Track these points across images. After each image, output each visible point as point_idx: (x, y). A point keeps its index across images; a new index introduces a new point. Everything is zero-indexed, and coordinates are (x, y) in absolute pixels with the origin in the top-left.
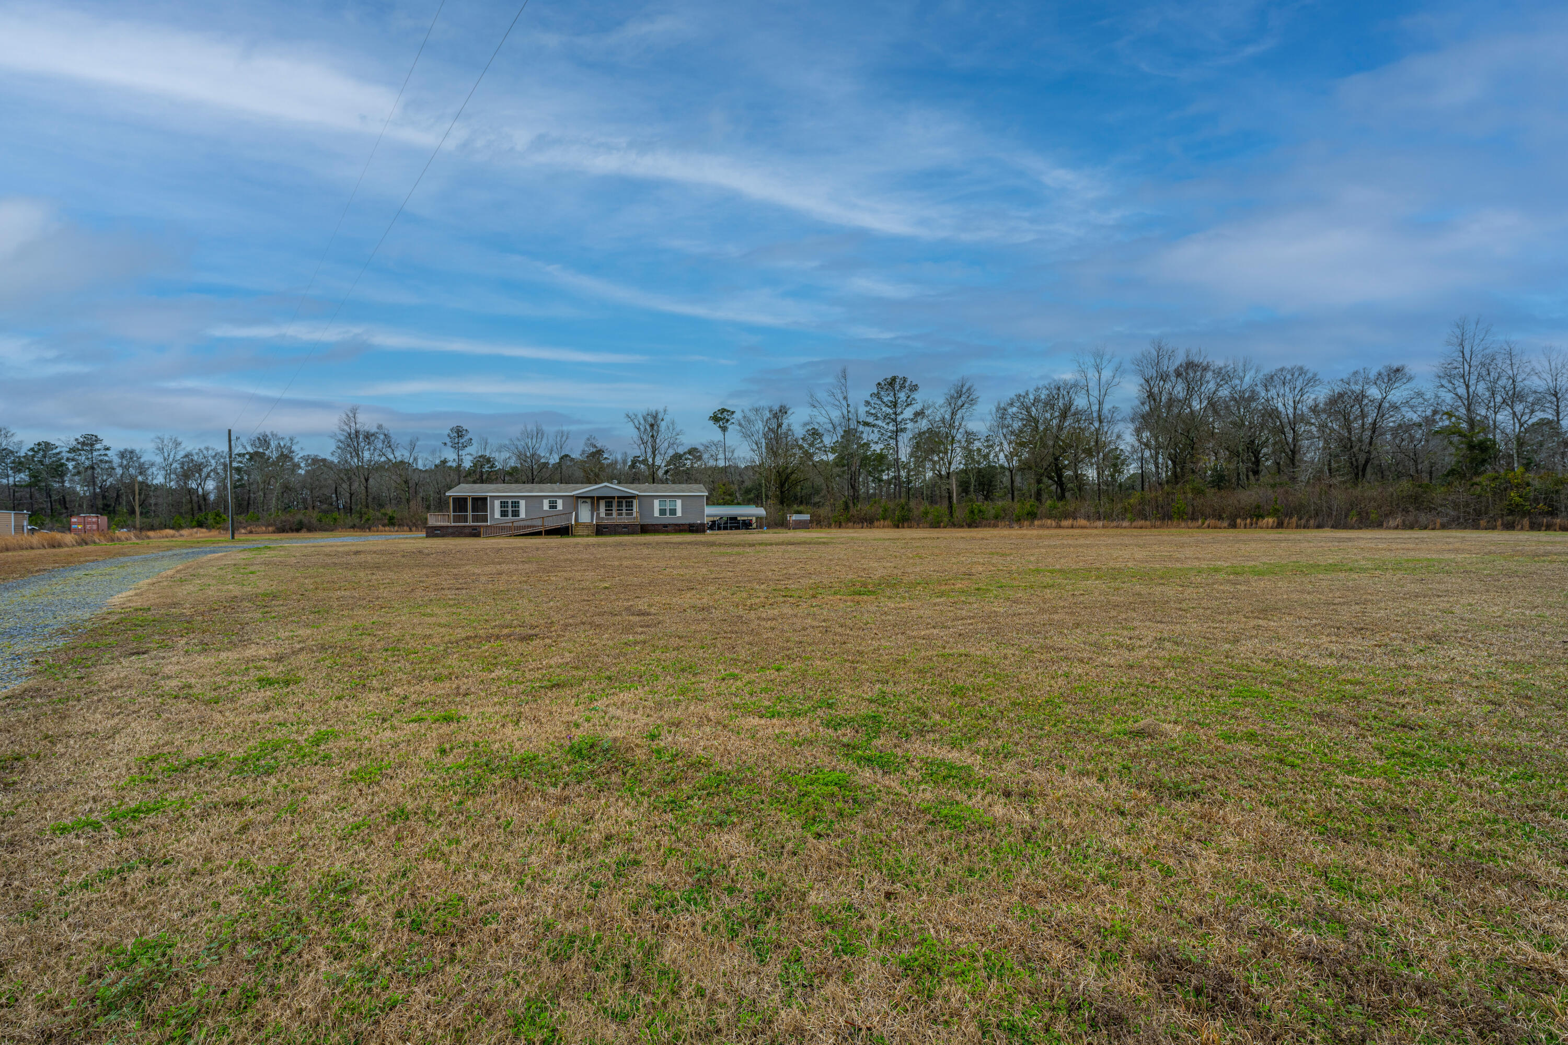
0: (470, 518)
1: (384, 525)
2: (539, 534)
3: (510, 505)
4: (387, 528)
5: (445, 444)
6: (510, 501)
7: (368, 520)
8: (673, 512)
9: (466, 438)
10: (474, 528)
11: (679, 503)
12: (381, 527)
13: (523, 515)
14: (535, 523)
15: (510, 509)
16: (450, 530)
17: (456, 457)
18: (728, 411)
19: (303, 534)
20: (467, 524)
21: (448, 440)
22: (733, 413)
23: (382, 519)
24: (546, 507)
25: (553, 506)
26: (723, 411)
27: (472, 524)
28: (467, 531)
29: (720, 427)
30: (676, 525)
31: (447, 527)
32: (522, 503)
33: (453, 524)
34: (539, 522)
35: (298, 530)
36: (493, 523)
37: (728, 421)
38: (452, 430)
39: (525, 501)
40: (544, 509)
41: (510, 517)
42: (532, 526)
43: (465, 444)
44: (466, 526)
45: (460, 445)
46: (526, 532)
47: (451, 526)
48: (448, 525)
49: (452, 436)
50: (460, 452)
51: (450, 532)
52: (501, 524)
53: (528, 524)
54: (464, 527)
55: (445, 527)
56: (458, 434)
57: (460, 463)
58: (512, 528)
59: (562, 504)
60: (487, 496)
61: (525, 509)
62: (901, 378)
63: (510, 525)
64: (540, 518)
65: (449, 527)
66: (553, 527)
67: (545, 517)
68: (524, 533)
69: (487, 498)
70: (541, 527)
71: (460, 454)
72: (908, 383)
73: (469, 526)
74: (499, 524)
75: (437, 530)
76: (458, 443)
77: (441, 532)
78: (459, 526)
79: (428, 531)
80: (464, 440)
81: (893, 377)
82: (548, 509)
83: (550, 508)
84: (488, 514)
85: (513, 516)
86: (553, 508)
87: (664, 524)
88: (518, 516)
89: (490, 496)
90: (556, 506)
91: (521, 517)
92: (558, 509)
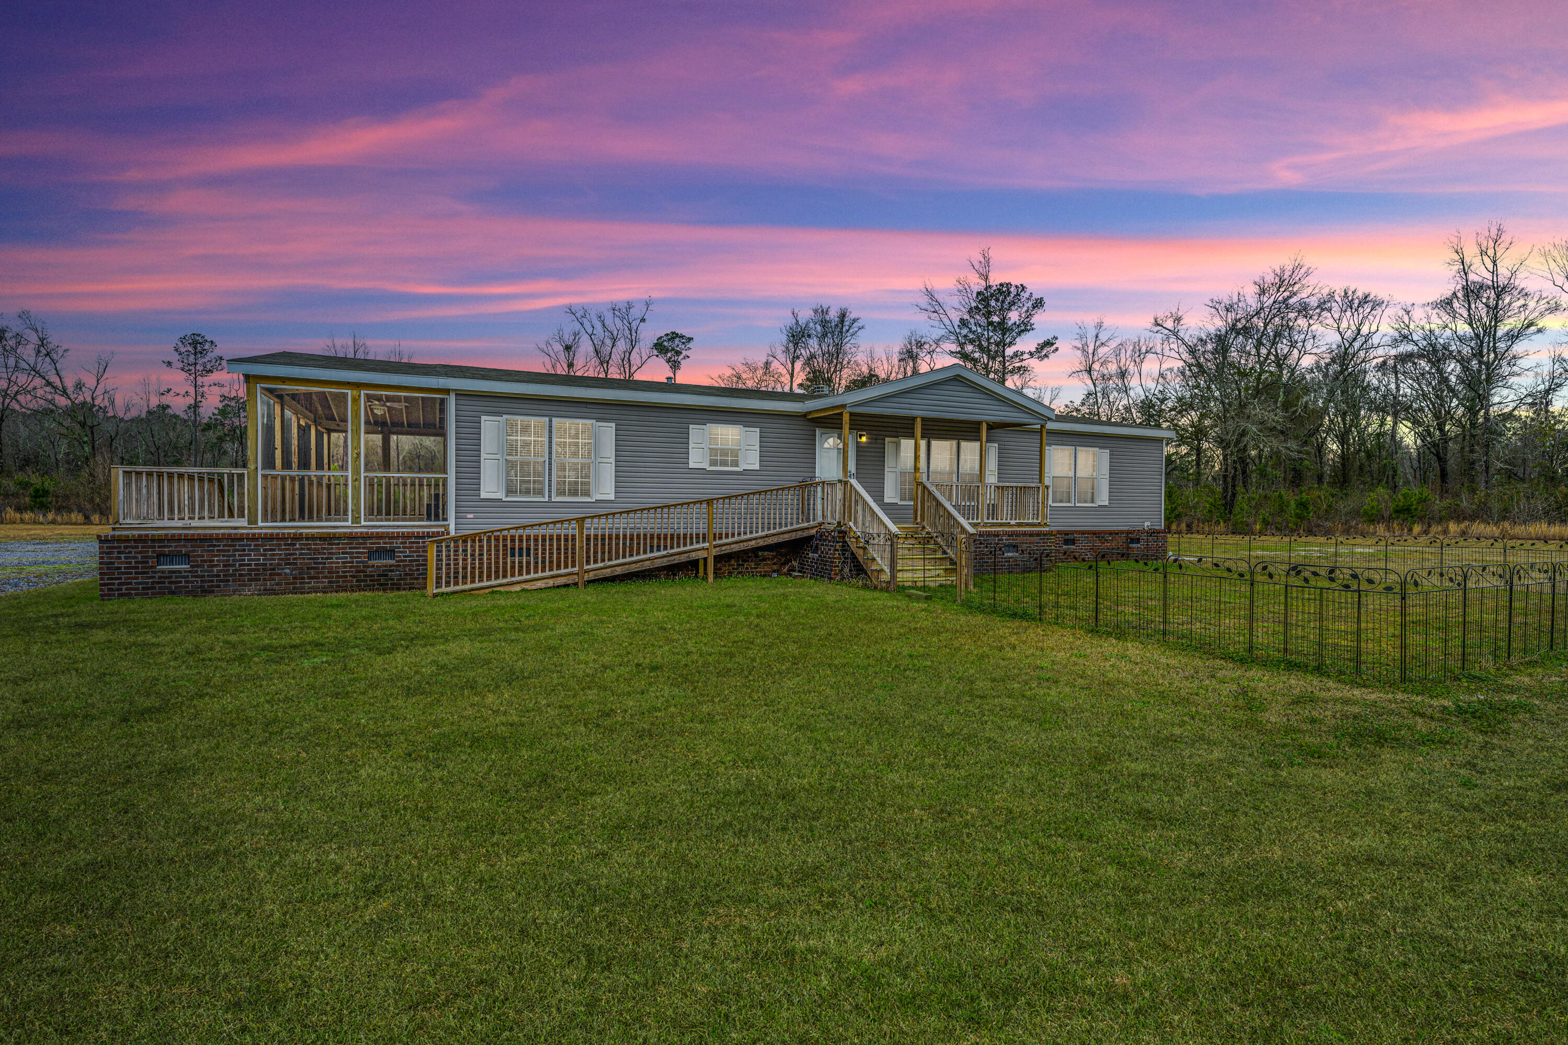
0: (357, 497)
1: (19, 509)
4: (27, 516)
6: (549, 424)
9: (210, 356)
10: (380, 545)
13: (605, 488)
15: (551, 461)
16: (253, 558)
17: (192, 390)
20: (345, 526)
21: (175, 358)
23: (16, 495)
24: (698, 456)
27: (366, 525)
28: (340, 560)
30: (1094, 533)
31: (234, 539)
32: (604, 436)
33: (264, 526)
34: (690, 522)
36: (472, 520)
38: (183, 340)
39: (613, 425)
40: (691, 465)
41: (550, 497)
42: (677, 539)
43: (209, 367)
44: (339, 538)
45: (199, 367)
46: (639, 565)
47: (254, 538)
48: (236, 528)
49: (183, 349)
50: (200, 380)
51: (250, 565)
52: (524, 527)
53: (649, 531)
54: (323, 538)
55: (218, 540)
56: (195, 348)
57: (199, 398)
58: (588, 550)
59: (757, 447)
60: (447, 391)
61: (613, 460)
62: (1017, 287)
63: (571, 529)
64: (701, 502)
65: (241, 539)
66: (750, 540)
67: (717, 499)
68: (634, 568)
69: (442, 401)
70: (704, 541)
71: (199, 383)
72: (1027, 295)
73: (351, 537)
74: (517, 528)
75: (173, 557)
76: (195, 364)
77: (198, 566)
78: (297, 538)
79: (113, 563)
80: (207, 358)
81: (1001, 285)
82: (705, 464)
83: (712, 463)
84: (451, 476)
85: (560, 493)
86: (724, 463)
87: (1066, 533)
88: (588, 495)
89: (461, 395)
90: (736, 453)
91: (596, 496)
92: (743, 466)
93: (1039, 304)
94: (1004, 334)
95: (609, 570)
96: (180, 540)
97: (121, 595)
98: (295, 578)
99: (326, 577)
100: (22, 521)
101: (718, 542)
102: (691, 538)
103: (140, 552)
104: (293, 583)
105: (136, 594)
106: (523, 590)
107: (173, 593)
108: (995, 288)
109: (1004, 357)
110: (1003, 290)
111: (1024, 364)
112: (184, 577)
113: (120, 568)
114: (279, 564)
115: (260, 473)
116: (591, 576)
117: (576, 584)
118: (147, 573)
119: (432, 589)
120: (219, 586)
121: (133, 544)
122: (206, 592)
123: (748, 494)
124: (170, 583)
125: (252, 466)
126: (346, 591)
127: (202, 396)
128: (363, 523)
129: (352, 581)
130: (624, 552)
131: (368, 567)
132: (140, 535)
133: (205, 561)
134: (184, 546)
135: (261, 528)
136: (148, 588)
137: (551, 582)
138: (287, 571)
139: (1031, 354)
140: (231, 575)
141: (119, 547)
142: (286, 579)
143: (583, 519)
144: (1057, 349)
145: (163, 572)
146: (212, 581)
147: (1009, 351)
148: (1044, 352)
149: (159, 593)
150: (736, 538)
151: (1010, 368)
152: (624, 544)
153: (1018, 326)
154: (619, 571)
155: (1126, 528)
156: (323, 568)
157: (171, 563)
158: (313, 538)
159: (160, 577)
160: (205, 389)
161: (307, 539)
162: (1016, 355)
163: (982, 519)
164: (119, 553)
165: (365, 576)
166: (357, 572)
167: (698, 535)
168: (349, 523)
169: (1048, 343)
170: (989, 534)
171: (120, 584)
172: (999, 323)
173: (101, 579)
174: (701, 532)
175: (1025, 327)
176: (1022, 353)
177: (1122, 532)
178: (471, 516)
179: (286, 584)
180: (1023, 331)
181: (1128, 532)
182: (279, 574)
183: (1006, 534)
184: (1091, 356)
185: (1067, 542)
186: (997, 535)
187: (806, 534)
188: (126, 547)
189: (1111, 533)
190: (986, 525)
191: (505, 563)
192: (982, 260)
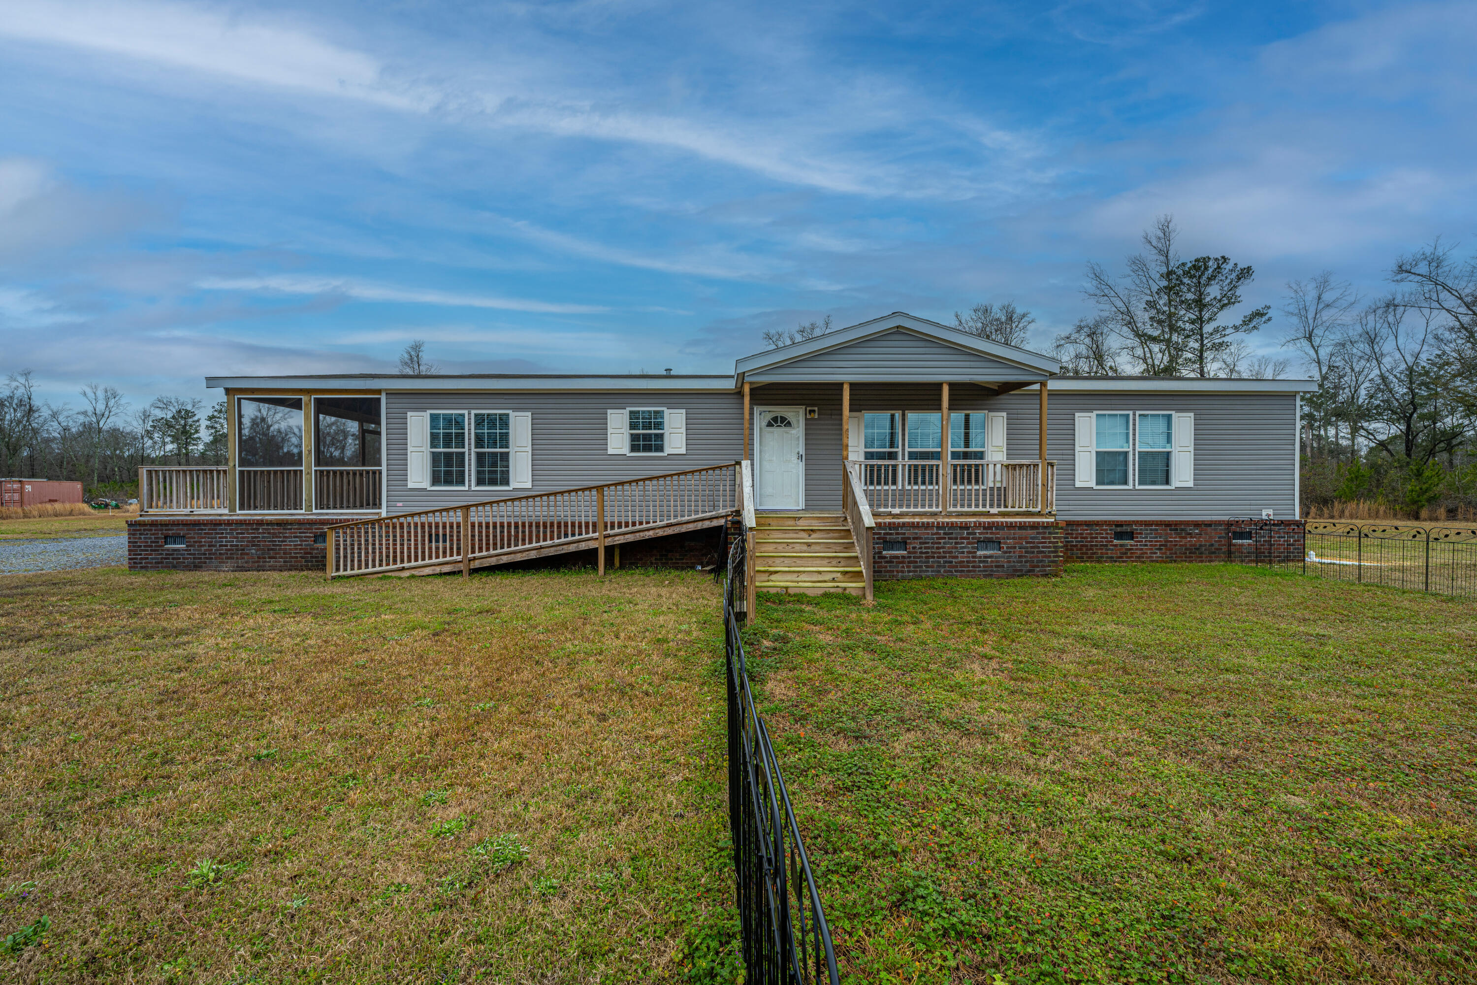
0: (309, 487)
2: (580, 561)
3: (470, 430)
6: (469, 416)
10: (323, 531)
11: (1181, 425)
13: (522, 475)
14: (565, 510)
15: (470, 451)
16: (229, 539)
20: (300, 514)
24: (616, 441)
25: (646, 437)
27: (317, 513)
28: (296, 542)
30: (1168, 524)
31: (216, 524)
32: (522, 425)
33: (241, 514)
34: (584, 512)
36: (401, 508)
39: (529, 414)
40: (610, 451)
41: (470, 486)
42: (562, 528)
44: (291, 524)
46: (524, 554)
47: (229, 523)
48: (221, 515)
51: (226, 546)
52: (412, 515)
53: (534, 519)
54: (282, 524)
55: (204, 524)
58: (473, 536)
59: (683, 430)
60: (379, 392)
61: (529, 449)
62: (1216, 259)
63: (463, 517)
64: (590, 489)
65: (220, 524)
66: (648, 530)
67: (608, 486)
68: (519, 558)
69: (378, 400)
70: (594, 532)
72: (1230, 266)
73: (300, 523)
74: (405, 516)
75: (176, 538)
77: (191, 546)
78: (260, 523)
79: (136, 542)
81: (1197, 260)
82: (625, 450)
83: (634, 448)
84: (384, 468)
85: (480, 482)
86: (648, 448)
87: (1119, 524)
88: (507, 483)
89: (391, 393)
90: (661, 437)
91: (513, 485)
92: (668, 450)
93: (1246, 273)
94: (1201, 311)
95: (494, 559)
96: (178, 524)
97: (142, 567)
98: (259, 558)
99: (281, 558)
101: (609, 532)
102: (580, 527)
103: (154, 534)
104: (258, 562)
105: (151, 567)
106: (413, 576)
107: (174, 567)
108: (1189, 265)
109: (1202, 336)
110: (1199, 266)
111: (1226, 339)
112: (182, 555)
113: (140, 546)
114: (248, 546)
115: (238, 469)
116: (476, 564)
117: (460, 572)
118: (158, 550)
119: (331, 572)
120: (205, 563)
121: (148, 527)
122: (197, 567)
123: (644, 480)
124: (173, 559)
125: (231, 464)
126: (296, 569)
128: (314, 511)
129: (301, 562)
130: (509, 540)
131: (313, 549)
132: (152, 521)
133: (196, 542)
134: (182, 530)
135: (238, 515)
136: (159, 563)
137: (438, 569)
138: (253, 551)
139: (1236, 328)
140: (214, 554)
141: (140, 530)
142: (253, 558)
143: (467, 508)
144: (1269, 319)
145: (168, 550)
146: (200, 558)
147: (1208, 328)
148: (1254, 323)
149: (166, 567)
150: (630, 528)
151: (1209, 345)
152: (509, 532)
153: (1220, 301)
154: (505, 559)
155: (1226, 518)
156: (280, 549)
157: (175, 543)
158: (270, 523)
159: (167, 554)
161: (268, 524)
162: (1216, 330)
163: (944, 507)
164: (140, 534)
165: (312, 557)
166: (306, 553)
167: (587, 524)
168: (303, 511)
169: (1259, 314)
170: (952, 526)
171: (141, 559)
172: (1194, 301)
173: (130, 555)
174: (591, 520)
175: (1228, 301)
176: (1224, 329)
177: (1219, 523)
178: (400, 504)
179: (253, 562)
180: (1225, 305)
181: (1229, 524)
182: (248, 554)
183: (979, 525)
184: (1311, 321)
185: (1119, 535)
186: (965, 527)
187: (715, 523)
188: (145, 530)
189: (1197, 524)
190: (949, 515)
191: (430, 548)
192: (1162, 235)
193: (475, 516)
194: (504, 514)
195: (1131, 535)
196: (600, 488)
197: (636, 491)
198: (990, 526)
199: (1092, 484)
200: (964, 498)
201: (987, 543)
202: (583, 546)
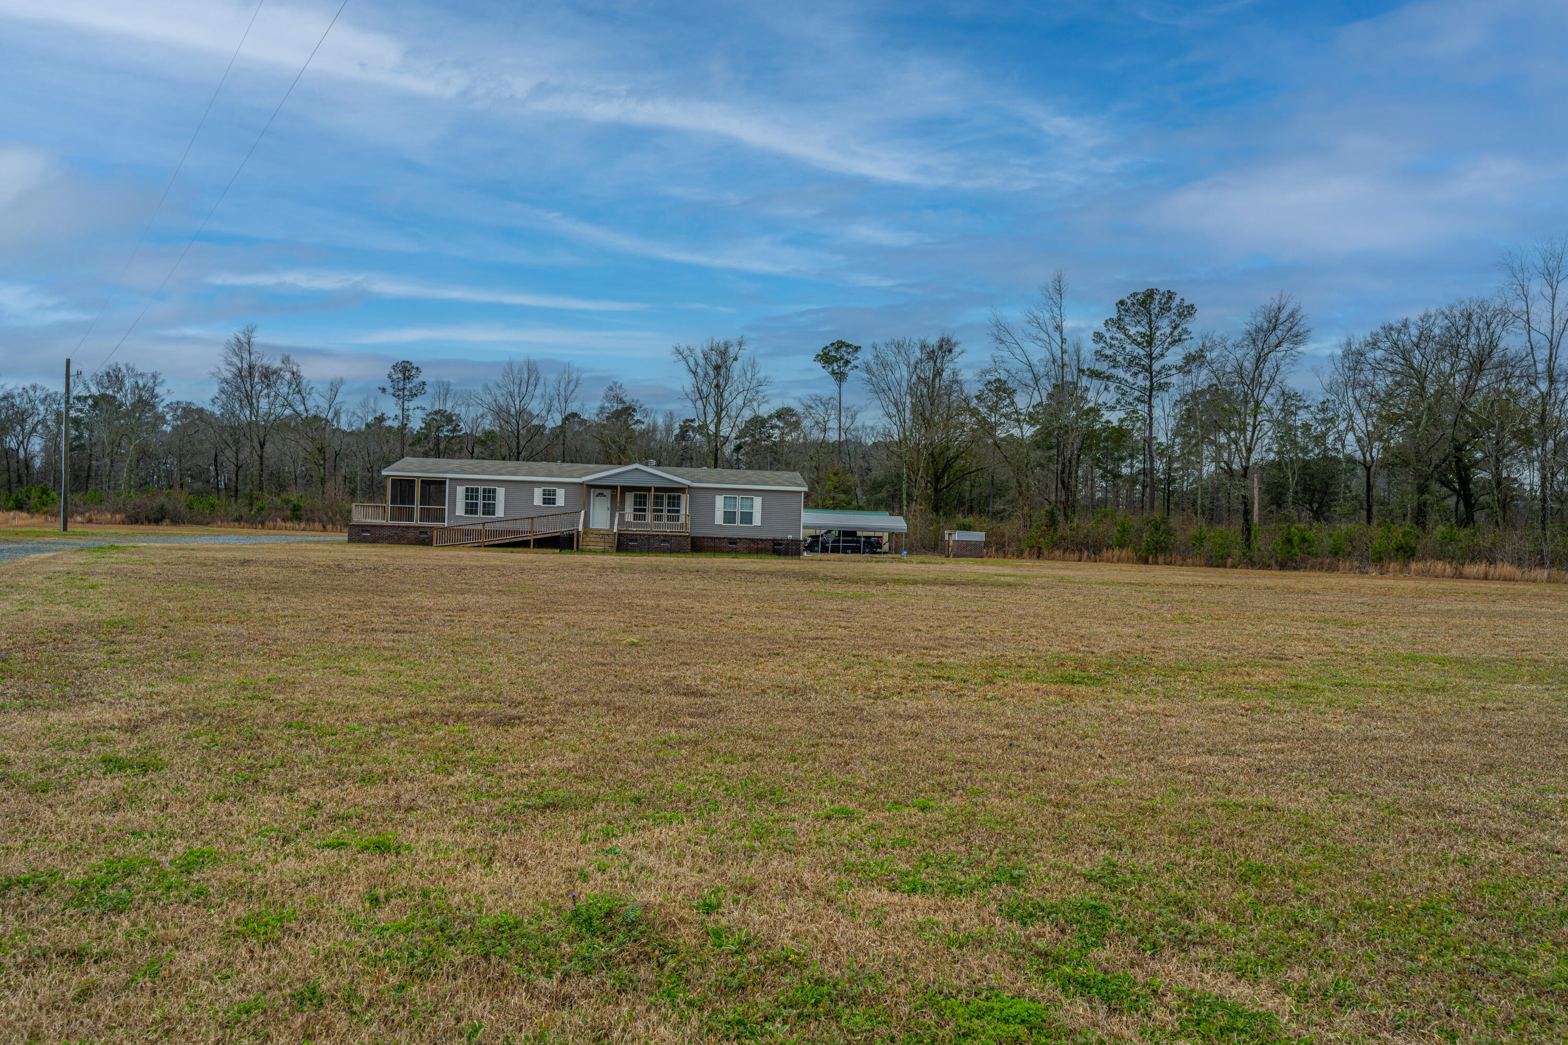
0: (417, 514)
1: (285, 519)
2: (524, 544)
3: (481, 494)
4: (289, 524)
5: (384, 390)
6: (481, 488)
7: (262, 509)
8: (747, 517)
9: (416, 380)
10: (423, 531)
11: (758, 502)
12: (280, 522)
13: (500, 512)
14: (519, 526)
15: (480, 502)
16: (386, 533)
17: (399, 412)
18: (848, 346)
19: (165, 528)
20: (413, 523)
21: (388, 384)
22: (857, 349)
23: (282, 510)
24: (538, 500)
25: (549, 499)
26: (840, 345)
27: (420, 523)
28: (411, 534)
29: (833, 373)
31: (382, 526)
32: (501, 492)
33: (390, 523)
34: (525, 526)
35: (157, 521)
36: (453, 523)
37: (847, 362)
38: (394, 367)
39: (504, 489)
40: (535, 504)
41: (481, 515)
42: (518, 532)
43: (414, 391)
44: (411, 527)
45: (407, 393)
46: (504, 540)
47: (387, 526)
48: (383, 523)
49: (395, 377)
50: (406, 404)
51: (385, 535)
53: (507, 529)
54: (408, 527)
55: (377, 526)
56: (404, 374)
57: (405, 422)
58: (484, 534)
59: (564, 496)
60: (446, 478)
61: (503, 502)
63: (480, 527)
64: (528, 518)
65: (384, 527)
66: (549, 534)
67: (535, 517)
69: (445, 481)
70: (530, 534)
71: (406, 407)
73: (414, 527)
74: (454, 526)
75: (366, 531)
76: (404, 389)
77: (371, 534)
78: (399, 527)
79: (350, 532)
80: (414, 384)
82: (541, 504)
83: (544, 503)
84: (447, 507)
85: (484, 514)
86: (549, 503)
87: (730, 539)
88: (494, 514)
89: (450, 479)
90: (554, 499)
91: (497, 515)
92: (557, 504)
95: (493, 542)
96: (368, 526)
97: (353, 544)
99: (406, 540)
100: (286, 528)
101: (535, 534)
102: (525, 532)
103: (358, 529)
104: (397, 541)
105: (357, 542)
106: (464, 547)
107: (365, 542)
112: (370, 537)
113: (353, 534)
114: (392, 535)
115: (390, 506)
116: (488, 544)
117: (481, 546)
118: (360, 536)
119: (436, 545)
120: (377, 541)
121: (356, 527)
122: (374, 543)
123: (548, 515)
124: (365, 539)
125: (387, 504)
126: (412, 545)
127: (408, 419)
129: (414, 542)
130: (499, 536)
131: (419, 537)
132: (358, 524)
133: (373, 533)
134: (369, 528)
136: (359, 540)
137: (473, 545)
138: (395, 537)
140: (380, 538)
141: (353, 528)
143: (482, 523)
145: (363, 535)
146: (375, 539)
149: (361, 542)
150: (543, 533)
151: (1156, 384)
152: (499, 533)
153: (1168, 337)
154: (499, 542)
155: (773, 538)
156: (406, 537)
157: (365, 533)
158: (402, 527)
159: (363, 537)
160: (411, 412)
162: (1163, 369)
163: (652, 529)
165: (418, 540)
166: (416, 539)
167: (527, 531)
168: (416, 523)
170: (653, 535)
171: (353, 539)
173: (348, 537)
174: (529, 530)
177: (770, 540)
178: (453, 521)
179: (395, 541)
181: (774, 540)
182: (393, 538)
183: (662, 535)
185: (730, 543)
186: (657, 535)
187: (572, 532)
189: (761, 540)
190: (652, 531)
191: (470, 537)
193: (487, 527)
194: (498, 526)
195: (735, 543)
196: (532, 518)
197: (545, 519)
198: (665, 536)
199: (722, 523)
200: (671, 526)
201: (664, 541)
202: (525, 539)
